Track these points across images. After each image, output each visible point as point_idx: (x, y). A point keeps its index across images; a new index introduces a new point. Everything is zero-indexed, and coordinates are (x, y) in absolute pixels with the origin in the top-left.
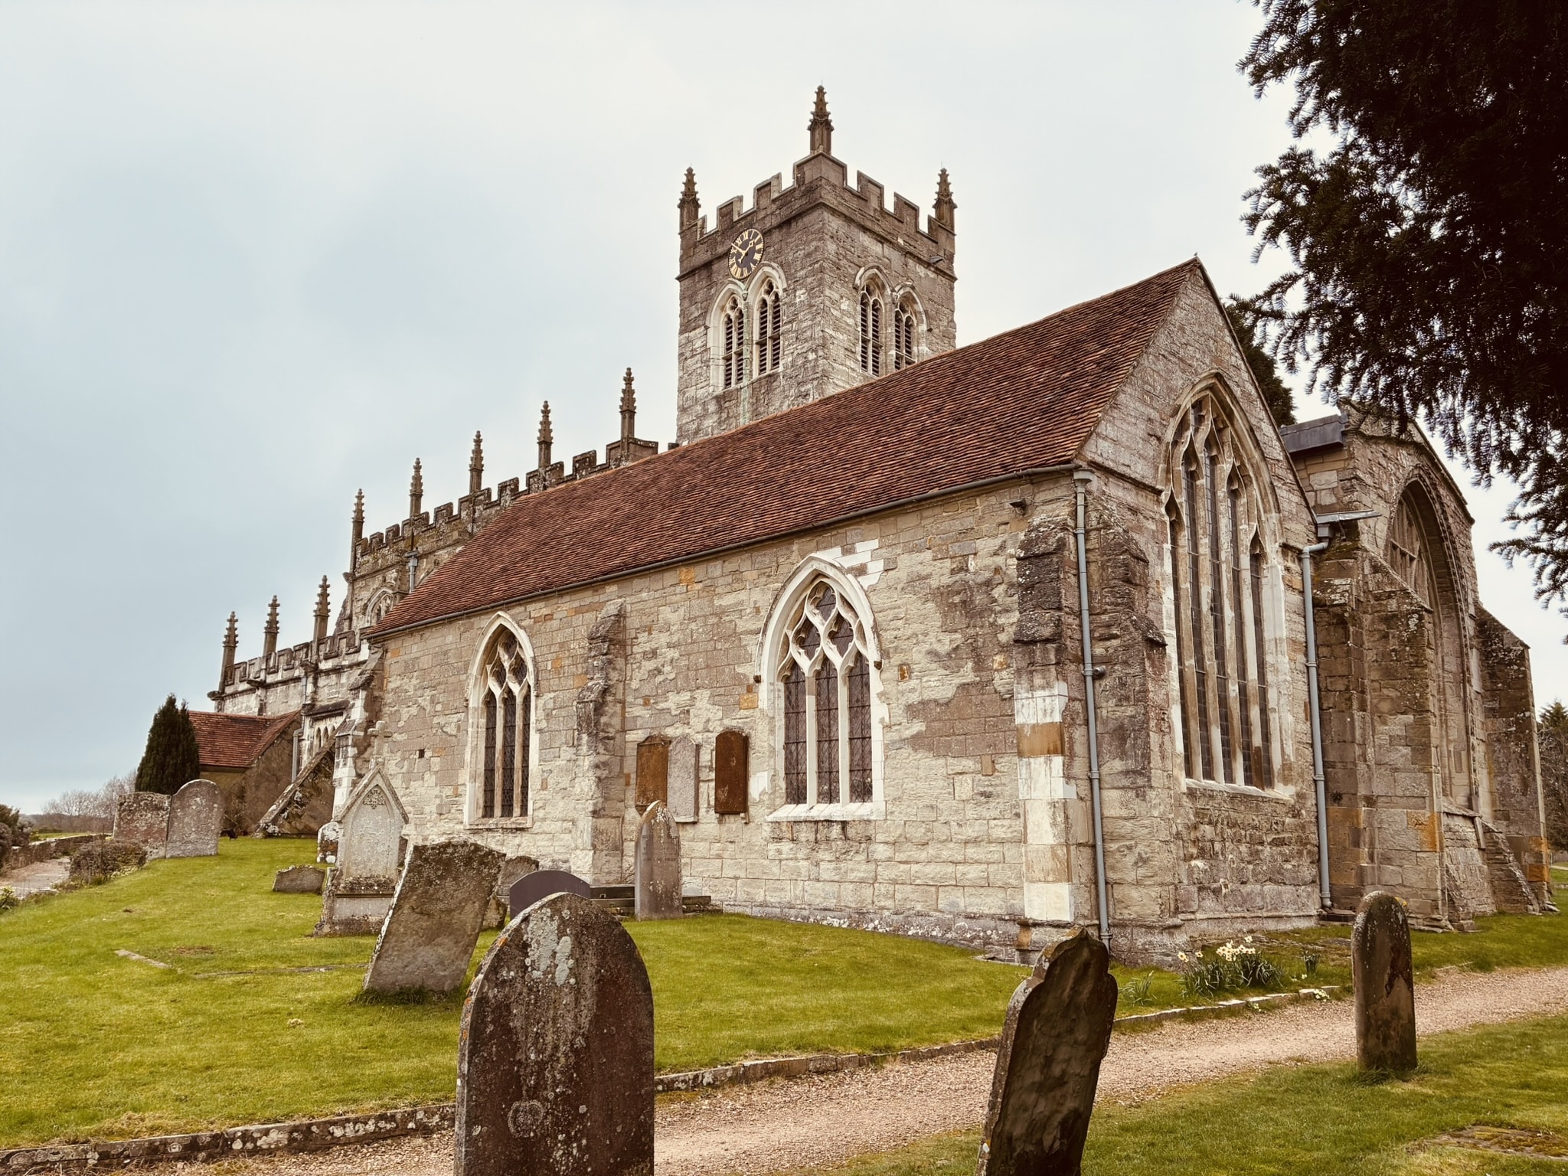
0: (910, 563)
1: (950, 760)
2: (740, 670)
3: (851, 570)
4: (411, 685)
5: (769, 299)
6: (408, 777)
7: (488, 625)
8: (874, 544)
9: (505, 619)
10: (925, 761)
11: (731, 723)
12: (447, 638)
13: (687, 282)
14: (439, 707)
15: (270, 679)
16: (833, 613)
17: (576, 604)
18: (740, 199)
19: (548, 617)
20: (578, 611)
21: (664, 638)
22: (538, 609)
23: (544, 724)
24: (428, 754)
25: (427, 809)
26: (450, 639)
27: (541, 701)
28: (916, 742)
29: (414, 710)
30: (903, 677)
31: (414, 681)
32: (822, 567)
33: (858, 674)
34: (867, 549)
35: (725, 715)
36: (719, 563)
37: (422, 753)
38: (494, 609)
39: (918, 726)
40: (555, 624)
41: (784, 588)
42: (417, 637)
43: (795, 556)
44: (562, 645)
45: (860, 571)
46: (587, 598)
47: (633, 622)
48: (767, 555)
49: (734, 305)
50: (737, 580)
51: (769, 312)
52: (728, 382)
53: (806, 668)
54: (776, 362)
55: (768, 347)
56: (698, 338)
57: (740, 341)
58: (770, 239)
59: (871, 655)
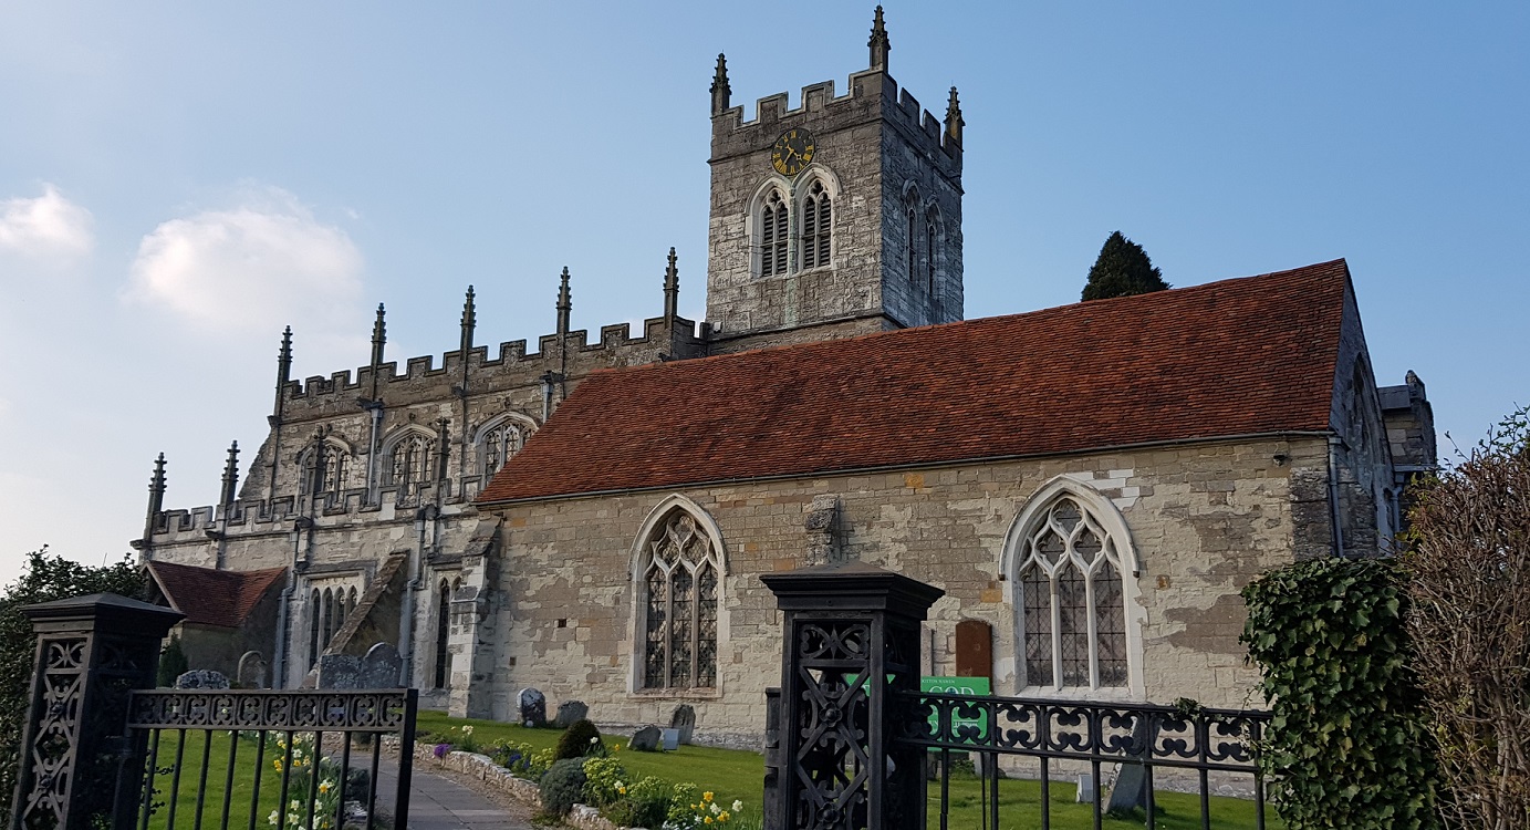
0: (1165, 493)
1: (1211, 655)
2: (980, 568)
3: (1102, 493)
4: (542, 556)
5: (817, 199)
6: (542, 647)
7: (660, 505)
8: (1131, 473)
9: (682, 501)
10: (1188, 656)
11: (974, 613)
12: (601, 512)
13: (719, 167)
14: (588, 579)
15: (231, 531)
16: (1078, 528)
17: (777, 494)
18: (785, 96)
19: (743, 503)
20: (777, 501)
21: (887, 534)
22: (725, 494)
23: (736, 602)
24: (570, 624)
25: (571, 678)
26: (602, 514)
27: (733, 581)
28: (1175, 640)
29: (550, 580)
30: (1162, 586)
31: (549, 551)
32: (1070, 486)
33: (1108, 579)
34: (1121, 476)
35: (963, 605)
36: (954, 472)
37: (562, 623)
38: (668, 490)
39: (1179, 627)
40: (748, 510)
41: (1030, 501)
42: (554, 508)
43: (1040, 475)
44: (757, 531)
45: (1114, 494)
46: (790, 489)
47: (850, 515)
48: (1009, 471)
49: (776, 198)
50: (974, 489)
51: (817, 210)
52: (766, 270)
53: (1051, 571)
54: (824, 259)
55: (816, 244)
56: (733, 224)
57: (783, 233)
58: (823, 142)
59: (1126, 565)
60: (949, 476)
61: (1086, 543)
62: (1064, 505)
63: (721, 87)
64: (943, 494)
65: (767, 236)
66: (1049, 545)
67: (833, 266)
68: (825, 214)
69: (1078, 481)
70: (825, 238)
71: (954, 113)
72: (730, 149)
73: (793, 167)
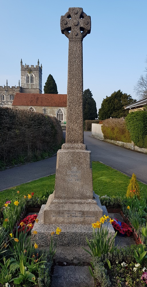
0: (66, 109)
2: (54, 113)
13: (22, 71)
18: (29, 65)
19: (37, 108)
20: (40, 108)
21: (48, 111)
22: (35, 107)
26: (25, 107)
30: (65, 115)
34: (63, 108)
38: (31, 106)
42: (20, 106)
43: (59, 108)
47: (46, 109)
48: (57, 107)
49: (28, 75)
50: (54, 108)
51: (32, 78)
52: (27, 82)
53: (59, 114)
54: (33, 82)
55: (32, 81)
56: (24, 77)
57: (29, 79)
58: (33, 71)
59: (63, 114)
60: (53, 107)
61: (61, 112)
62: (60, 110)
63: (21, 62)
64: (52, 108)
65: (27, 79)
66: (59, 112)
67: (34, 83)
68: (33, 78)
69: (61, 108)
70: (33, 80)
71: (41, 66)
72: (23, 69)
73: (30, 73)
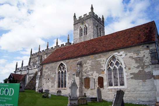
0: (129, 54)
2: (101, 69)
5: (86, 27)
6: (46, 82)
7: (59, 63)
9: (62, 62)
10: (134, 80)
13: (75, 25)
14: (51, 73)
15: (22, 70)
16: (116, 61)
20: (74, 61)
21: (88, 65)
22: (67, 61)
23: (69, 76)
24: (50, 79)
25: (49, 86)
26: (53, 65)
27: (68, 73)
29: (47, 74)
30: (129, 69)
31: (47, 70)
32: (114, 55)
33: (121, 69)
34: (122, 52)
35: (99, 74)
39: (132, 76)
41: (108, 58)
42: (48, 64)
43: (110, 54)
44: (71, 66)
45: (121, 55)
47: (83, 62)
52: (80, 36)
53: (112, 68)
56: (76, 31)
57: (82, 32)
58: (86, 21)
59: (123, 66)
60: (97, 55)
61: (117, 63)
62: (114, 58)
67: (88, 35)
71: (103, 18)
